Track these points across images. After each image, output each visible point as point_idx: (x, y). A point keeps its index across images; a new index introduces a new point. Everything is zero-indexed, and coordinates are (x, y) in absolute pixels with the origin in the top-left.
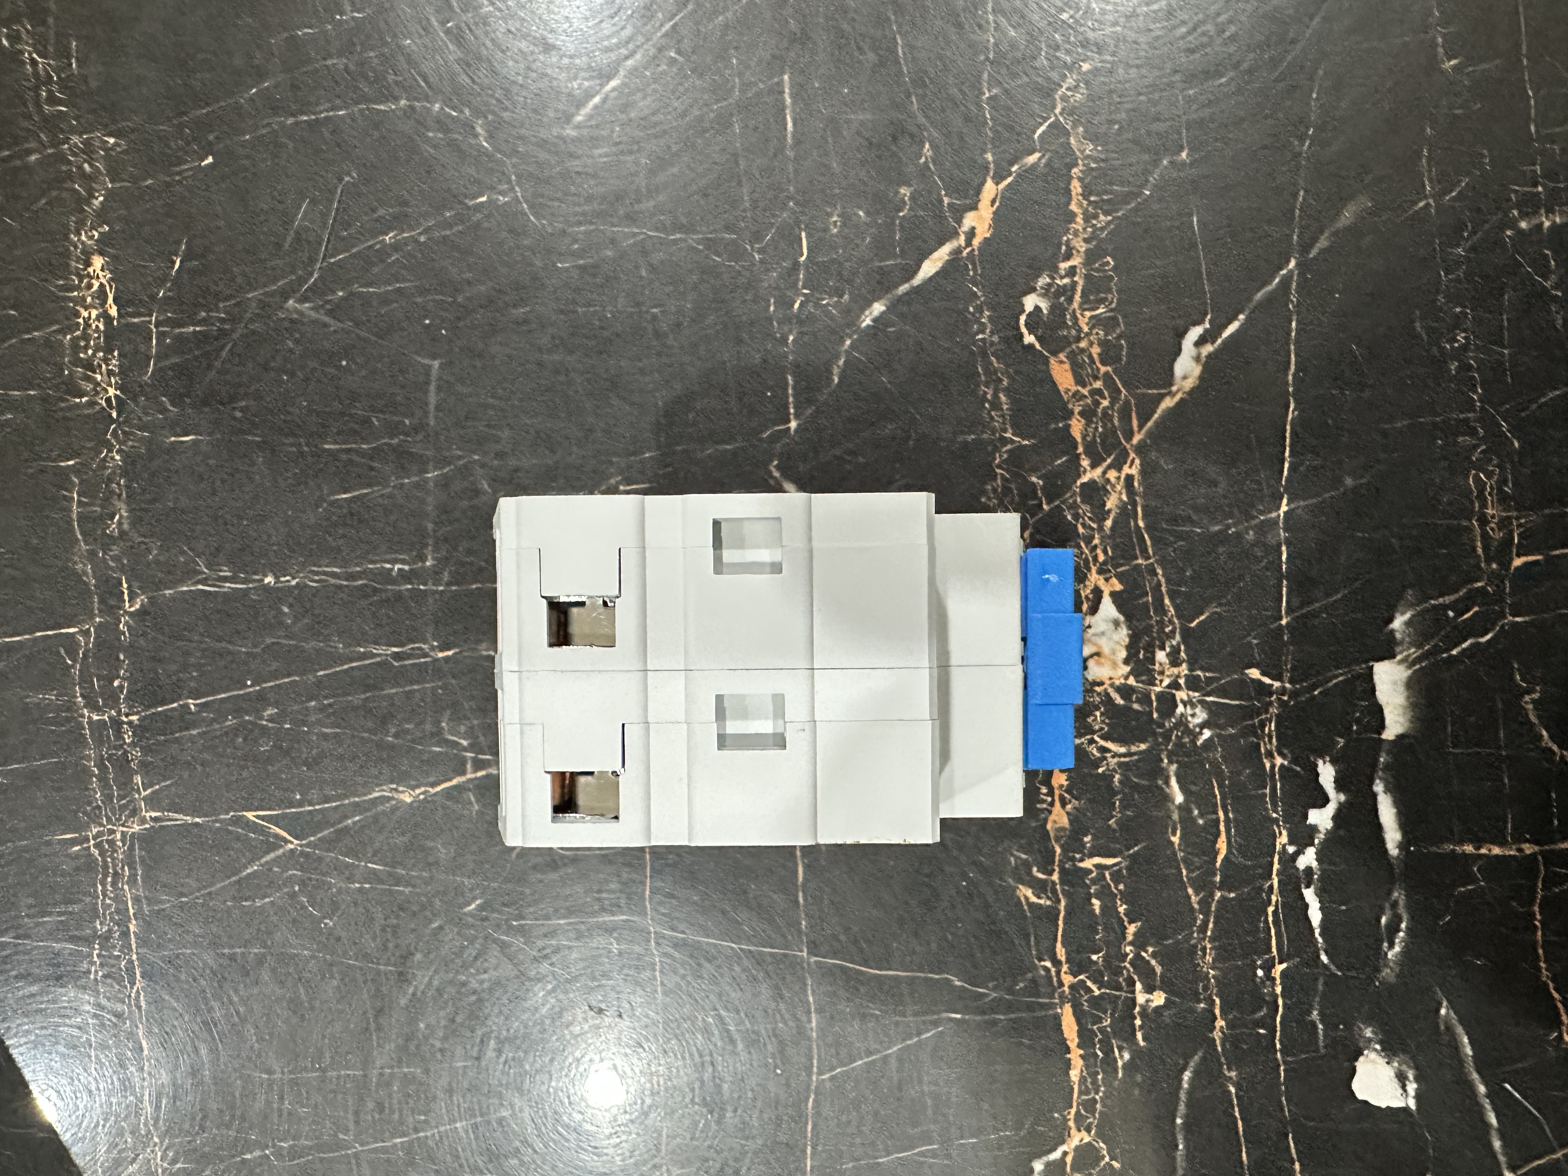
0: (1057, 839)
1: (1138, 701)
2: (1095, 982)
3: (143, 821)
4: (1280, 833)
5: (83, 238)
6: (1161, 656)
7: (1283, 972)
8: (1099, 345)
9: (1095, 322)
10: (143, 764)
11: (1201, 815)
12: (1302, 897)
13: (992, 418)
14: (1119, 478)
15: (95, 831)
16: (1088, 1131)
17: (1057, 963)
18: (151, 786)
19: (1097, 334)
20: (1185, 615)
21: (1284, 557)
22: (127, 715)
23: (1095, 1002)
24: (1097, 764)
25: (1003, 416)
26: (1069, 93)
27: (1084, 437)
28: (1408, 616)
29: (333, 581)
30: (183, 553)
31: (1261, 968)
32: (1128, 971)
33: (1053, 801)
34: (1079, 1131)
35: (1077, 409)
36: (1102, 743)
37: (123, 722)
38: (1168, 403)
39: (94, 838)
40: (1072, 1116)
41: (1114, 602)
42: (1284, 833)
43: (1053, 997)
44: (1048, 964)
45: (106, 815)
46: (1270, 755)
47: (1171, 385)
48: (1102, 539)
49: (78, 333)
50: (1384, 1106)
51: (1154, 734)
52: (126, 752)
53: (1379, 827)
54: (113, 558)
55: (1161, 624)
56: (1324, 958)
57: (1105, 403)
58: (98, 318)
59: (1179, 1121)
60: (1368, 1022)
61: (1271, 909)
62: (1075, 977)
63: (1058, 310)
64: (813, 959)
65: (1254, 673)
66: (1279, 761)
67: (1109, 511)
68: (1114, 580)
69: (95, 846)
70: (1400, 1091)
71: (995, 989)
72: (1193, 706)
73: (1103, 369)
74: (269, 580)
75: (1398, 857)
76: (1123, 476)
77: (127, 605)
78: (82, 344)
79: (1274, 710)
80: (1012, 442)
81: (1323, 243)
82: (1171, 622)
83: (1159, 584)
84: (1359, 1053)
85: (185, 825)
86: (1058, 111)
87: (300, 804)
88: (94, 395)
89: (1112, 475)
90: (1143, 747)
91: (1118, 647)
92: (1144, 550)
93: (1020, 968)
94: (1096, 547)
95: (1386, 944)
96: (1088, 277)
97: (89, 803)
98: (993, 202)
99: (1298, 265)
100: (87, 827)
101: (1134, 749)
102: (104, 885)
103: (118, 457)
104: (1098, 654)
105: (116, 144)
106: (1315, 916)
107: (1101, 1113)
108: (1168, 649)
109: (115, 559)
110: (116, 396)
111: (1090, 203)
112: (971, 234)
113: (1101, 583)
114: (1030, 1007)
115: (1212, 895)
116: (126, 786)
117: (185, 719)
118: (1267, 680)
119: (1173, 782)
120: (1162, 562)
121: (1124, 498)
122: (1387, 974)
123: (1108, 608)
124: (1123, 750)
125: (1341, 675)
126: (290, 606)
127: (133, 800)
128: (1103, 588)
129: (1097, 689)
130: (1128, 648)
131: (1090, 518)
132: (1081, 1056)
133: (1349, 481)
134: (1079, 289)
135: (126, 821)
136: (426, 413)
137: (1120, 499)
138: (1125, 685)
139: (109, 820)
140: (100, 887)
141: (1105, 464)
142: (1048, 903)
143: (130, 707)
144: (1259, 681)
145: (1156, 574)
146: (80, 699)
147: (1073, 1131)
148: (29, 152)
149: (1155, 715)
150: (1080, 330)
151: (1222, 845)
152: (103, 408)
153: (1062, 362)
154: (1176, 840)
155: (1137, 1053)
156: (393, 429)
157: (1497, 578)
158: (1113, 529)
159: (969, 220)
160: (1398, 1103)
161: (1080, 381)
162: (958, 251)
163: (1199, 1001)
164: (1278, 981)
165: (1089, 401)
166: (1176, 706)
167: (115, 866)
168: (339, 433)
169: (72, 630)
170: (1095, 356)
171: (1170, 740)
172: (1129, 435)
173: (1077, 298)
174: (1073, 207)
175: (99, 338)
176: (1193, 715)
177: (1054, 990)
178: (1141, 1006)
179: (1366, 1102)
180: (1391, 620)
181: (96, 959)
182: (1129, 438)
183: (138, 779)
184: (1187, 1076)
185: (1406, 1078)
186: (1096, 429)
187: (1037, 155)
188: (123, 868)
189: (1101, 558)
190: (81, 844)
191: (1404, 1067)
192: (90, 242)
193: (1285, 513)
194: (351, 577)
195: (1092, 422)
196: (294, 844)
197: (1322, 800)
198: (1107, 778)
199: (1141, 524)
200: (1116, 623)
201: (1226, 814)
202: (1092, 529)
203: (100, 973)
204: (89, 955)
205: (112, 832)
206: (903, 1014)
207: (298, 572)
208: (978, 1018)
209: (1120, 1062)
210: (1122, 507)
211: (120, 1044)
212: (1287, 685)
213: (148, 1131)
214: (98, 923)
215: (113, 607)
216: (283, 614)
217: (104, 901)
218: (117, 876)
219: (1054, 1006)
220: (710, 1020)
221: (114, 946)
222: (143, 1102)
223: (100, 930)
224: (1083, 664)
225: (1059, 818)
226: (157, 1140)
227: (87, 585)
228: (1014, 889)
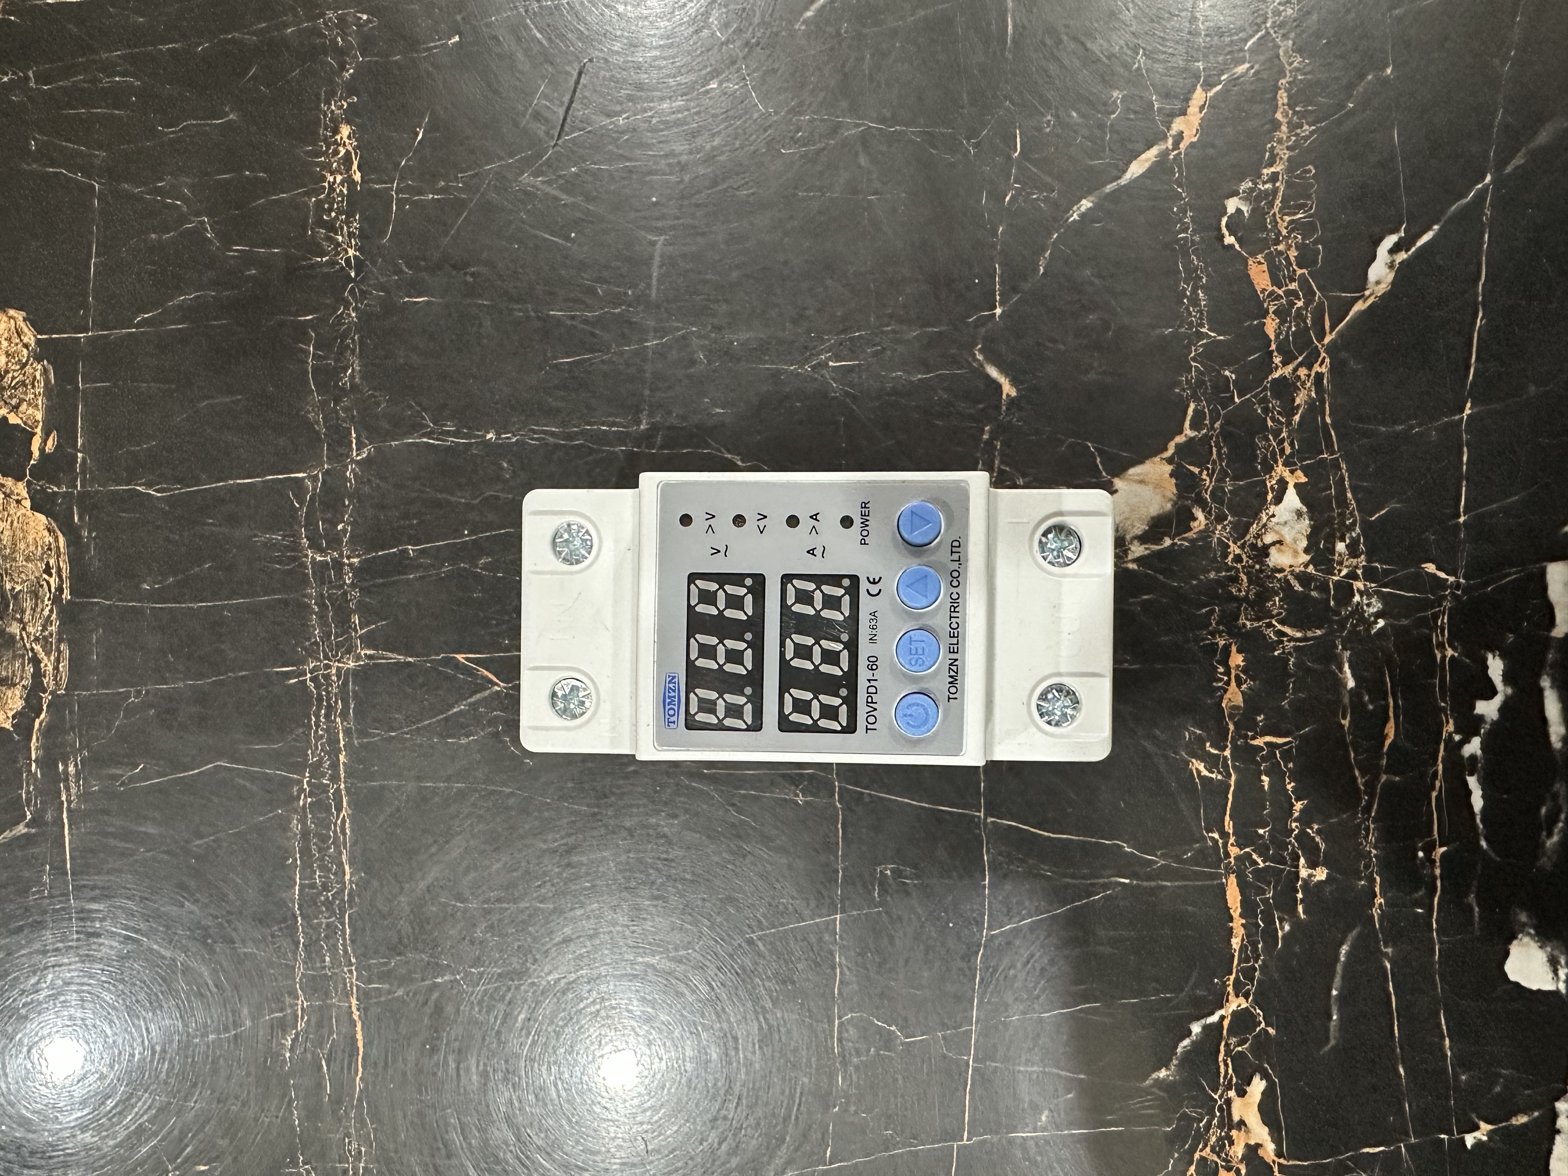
0: (1231, 717)
1: (1316, 589)
2: (1260, 855)
3: (358, 658)
4: (1448, 722)
5: (333, 107)
6: (1341, 547)
7: (1443, 855)
8: (1297, 248)
9: (1294, 226)
10: (361, 604)
11: (1371, 701)
12: (1466, 784)
13: (1190, 313)
14: (1309, 376)
15: (312, 665)
16: (1246, 996)
17: (1224, 835)
18: (367, 625)
19: (1295, 237)
20: (1366, 509)
21: (1465, 459)
22: (348, 558)
23: (1259, 874)
24: (1273, 647)
25: (1201, 311)
26: (1282, 8)
27: (1277, 336)
29: (551, 440)
30: (410, 407)
31: (1422, 850)
32: (1293, 846)
33: (1230, 680)
34: (1237, 996)
35: (1272, 309)
36: (1279, 627)
37: (344, 564)
38: (1360, 306)
39: (311, 672)
40: (1231, 982)
41: (1298, 494)
42: (1451, 721)
43: (1219, 867)
44: (1216, 836)
45: (324, 651)
46: (1441, 646)
47: (1365, 289)
48: (1290, 433)
49: (322, 196)
50: (1535, 987)
51: (1331, 622)
52: (346, 592)
53: (1544, 721)
54: (344, 410)
55: (1342, 515)
56: (1484, 844)
57: (1300, 304)
58: (342, 183)
59: (1334, 992)
60: (1524, 906)
61: (1434, 794)
62: (1241, 849)
63: (1258, 214)
64: (990, 820)
65: (1430, 568)
66: (1450, 652)
67: (1299, 406)
68: (1299, 473)
69: (311, 680)
70: (1551, 975)
71: (1163, 856)
72: (1369, 596)
73: (1299, 272)
74: (491, 436)
75: (1560, 751)
76: (1313, 374)
77: (355, 453)
78: (326, 206)
79: (1447, 604)
80: (1210, 337)
81: (1518, 161)
82: (1352, 514)
83: (1342, 478)
84: (1513, 937)
85: (398, 664)
86: (1268, 25)
87: (508, 649)
88: (335, 255)
89: (1302, 372)
90: (1319, 632)
91: (1300, 536)
92: (1330, 446)
93: (1189, 838)
94: (1283, 440)
95: (1544, 833)
96: (1289, 185)
97: (309, 639)
98: (1202, 108)
99: (1492, 182)
100: (304, 662)
101: (1310, 634)
102: (318, 717)
103: (354, 315)
104: (1280, 542)
105: (369, 21)
106: (1477, 802)
107: (1259, 980)
108: (1348, 541)
109: (346, 410)
110: (355, 256)
111: (1295, 113)
112: (1180, 136)
113: (1287, 474)
114: (1196, 876)
115: (1377, 778)
116: (344, 623)
117: (401, 563)
118: (1442, 575)
119: (1346, 667)
120: (1347, 458)
121: (1313, 395)
122: (1545, 862)
123: (1292, 499)
124: (1299, 635)
125: (1515, 573)
126: (509, 462)
127: (350, 638)
128: (1288, 479)
129: (1279, 576)
130: (1309, 537)
131: (1279, 413)
132: (1243, 925)
133: (1532, 389)
134: (1280, 194)
135: (342, 657)
136: (649, 286)
137: (1309, 396)
138: (1304, 573)
139: (326, 657)
140: (314, 719)
141: (1296, 362)
142: (1220, 777)
143: (353, 551)
144: (1434, 575)
145: (1340, 469)
146: (305, 540)
147: (1232, 997)
148: (286, 25)
149: (1332, 603)
150: (1279, 233)
151: (1390, 730)
152: (342, 268)
153: (1260, 263)
154: (1346, 723)
155: (1296, 924)
156: (617, 300)
158: (1300, 423)
159: (1178, 125)
160: (1549, 986)
161: (1276, 281)
162: (1164, 154)
163: (1361, 879)
164: (1438, 864)
165: (1284, 301)
166: (1353, 596)
167: (329, 700)
168: (567, 300)
169: (301, 475)
170: (1293, 259)
171: (1344, 627)
172: (1321, 336)
173: (1278, 202)
174: (1279, 116)
175: (342, 201)
176: (1368, 605)
177: (1220, 860)
178: (1303, 879)
179: (1517, 985)
180: (1565, 523)
181: (305, 786)
182: (1321, 338)
183: (356, 619)
184: (1344, 949)
185: (1558, 962)
186: (1290, 328)
187: (1247, 65)
188: (336, 702)
190: (297, 677)
191: (1556, 953)
192: (338, 112)
193: (1468, 416)
194: (570, 437)
195: (1286, 321)
196: (500, 686)
197: (1490, 692)
198: (1283, 660)
199: (1328, 420)
200: (1299, 514)
201: (1395, 702)
202: (1282, 423)
203: (309, 800)
204: (300, 782)
205: (328, 667)
206: (1073, 877)
207: (520, 430)
208: (1145, 884)
209: (1280, 934)
210: (1311, 403)
211: (324, 868)
212: (1461, 580)
213: (345, 951)
214: (309, 752)
215: (341, 455)
216: (503, 469)
217: (316, 732)
218: (329, 708)
219: (1219, 876)
220: (888, 872)
221: (323, 775)
222: (343, 924)
223: (312, 760)
224: (1264, 552)
225: (1234, 696)
226: (353, 960)
227: (318, 433)
228: (1187, 763)
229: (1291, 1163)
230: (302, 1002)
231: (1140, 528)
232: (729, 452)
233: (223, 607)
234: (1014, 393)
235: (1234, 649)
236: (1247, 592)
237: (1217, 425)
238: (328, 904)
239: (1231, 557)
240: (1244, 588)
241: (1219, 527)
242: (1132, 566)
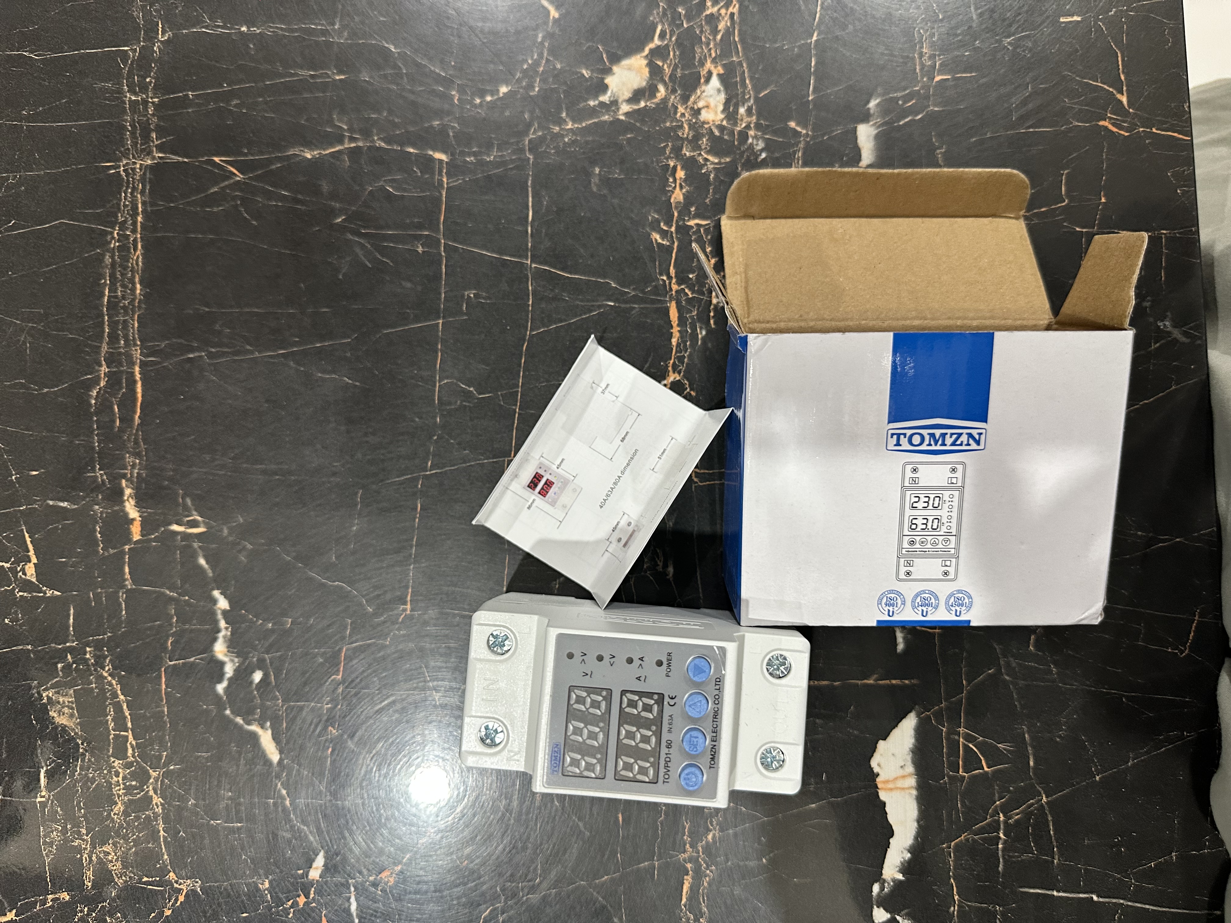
0: (676, 208)
1: (727, 134)
2: (690, 289)
3: (154, 158)
6: (742, 110)
10: (157, 126)
14: (726, 14)
15: (125, 162)
16: (679, 373)
17: (670, 278)
18: (160, 139)
20: (757, 89)
21: (813, 64)
22: (152, 98)
23: (689, 301)
24: (702, 166)
28: (878, 101)
29: (281, 32)
33: (675, 185)
34: (674, 372)
36: (705, 156)
37: (149, 102)
39: (124, 166)
40: (671, 365)
41: (718, 80)
43: (666, 296)
44: (665, 278)
45: (133, 155)
48: (715, 45)
51: (735, 154)
52: (148, 119)
54: (155, 11)
55: (744, 93)
62: (679, 286)
64: (533, 265)
65: (792, 125)
67: (720, 30)
68: (720, 68)
69: (124, 171)
71: (634, 289)
72: (758, 140)
74: (244, 29)
76: (729, 13)
77: (160, 36)
79: (802, 145)
82: (749, 93)
83: (744, 71)
85: (178, 162)
87: (246, 155)
89: (723, 11)
90: (728, 160)
91: (718, 103)
92: (737, 53)
93: (648, 279)
94: (711, 49)
97: (123, 146)
100: (121, 160)
101: (723, 161)
102: (126, 193)
104: (707, 107)
107: (687, 364)
108: (746, 108)
113: (712, 68)
114: (653, 302)
116: (146, 138)
117: (185, 103)
118: (799, 129)
120: (747, 60)
121: (729, 25)
123: (715, 82)
124: (716, 161)
125: (839, 130)
126: (254, 45)
127: (149, 146)
128: (713, 72)
129: (706, 126)
130: (724, 105)
131: (709, 33)
132: (679, 331)
133: (851, 26)
135: (144, 158)
137: (726, 25)
138: (721, 126)
139: (134, 157)
140: (123, 194)
141: (719, 6)
142: (668, 244)
143: (155, 94)
144: (795, 130)
145: (743, 67)
146: (126, 87)
147: (671, 373)
149: (736, 143)
155: (710, 332)
157: (926, 87)
158: (721, 39)
166: (748, 138)
167: (134, 183)
169: (126, 48)
171: (743, 157)
176: (757, 146)
177: (667, 293)
178: (715, 305)
180: (868, 102)
181: (116, 235)
183: (154, 135)
188: (138, 185)
189: (713, 55)
190: (115, 169)
193: (816, 41)
194: (293, 31)
196: (240, 177)
198: (707, 175)
199: (737, 39)
200: (719, 91)
202: (710, 38)
203: (117, 244)
204: (112, 233)
205: (135, 163)
206: (582, 301)
207: (261, 26)
208: (623, 306)
209: (700, 336)
210: (727, 30)
211: (124, 286)
212: (810, 133)
213: (134, 337)
214: (119, 215)
215: (152, 37)
216: (250, 48)
217: (124, 202)
218: (134, 189)
219: (666, 302)
220: (472, 296)
221: (127, 229)
222: (133, 320)
223: (120, 219)
224: (698, 112)
225: (678, 196)
226: (139, 343)
227: (139, 24)
228: (649, 235)
229: (702, 471)
230: (104, 369)
231: (628, 95)
232: (387, 43)
233: (72, 126)
234: (557, 15)
235: (679, 168)
236: (688, 135)
237: (674, 39)
238: (125, 308)
239: (679, 114)
240: (686, 132)
241: (673, 97)
242: (622, 118)
